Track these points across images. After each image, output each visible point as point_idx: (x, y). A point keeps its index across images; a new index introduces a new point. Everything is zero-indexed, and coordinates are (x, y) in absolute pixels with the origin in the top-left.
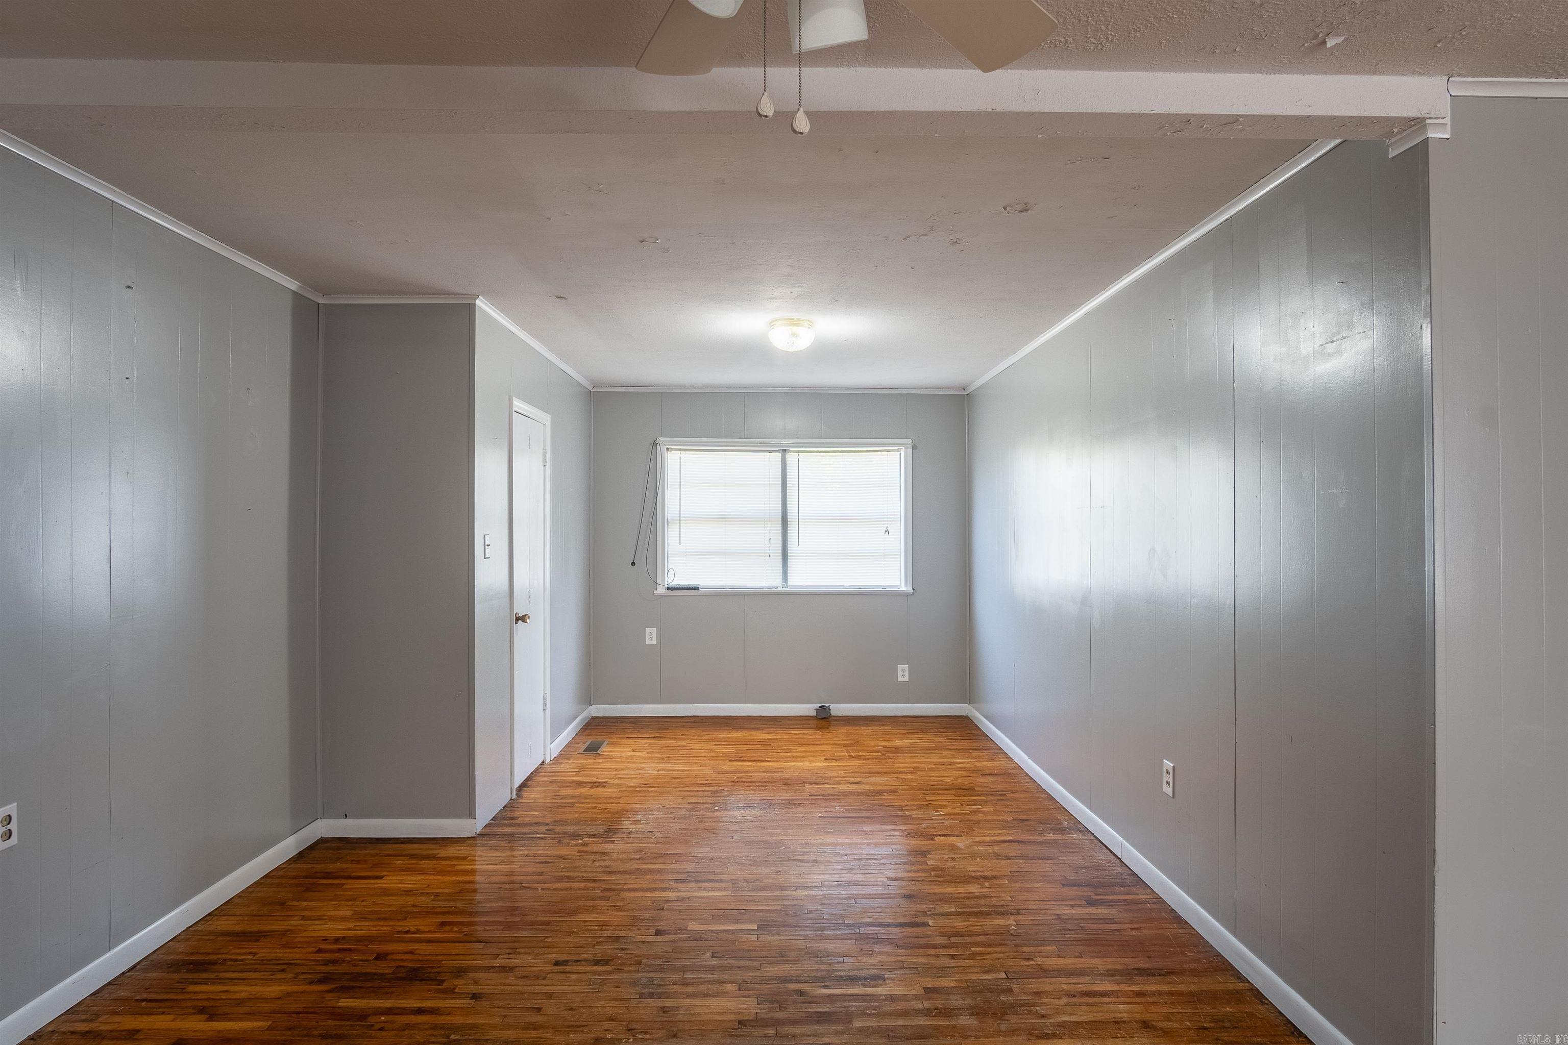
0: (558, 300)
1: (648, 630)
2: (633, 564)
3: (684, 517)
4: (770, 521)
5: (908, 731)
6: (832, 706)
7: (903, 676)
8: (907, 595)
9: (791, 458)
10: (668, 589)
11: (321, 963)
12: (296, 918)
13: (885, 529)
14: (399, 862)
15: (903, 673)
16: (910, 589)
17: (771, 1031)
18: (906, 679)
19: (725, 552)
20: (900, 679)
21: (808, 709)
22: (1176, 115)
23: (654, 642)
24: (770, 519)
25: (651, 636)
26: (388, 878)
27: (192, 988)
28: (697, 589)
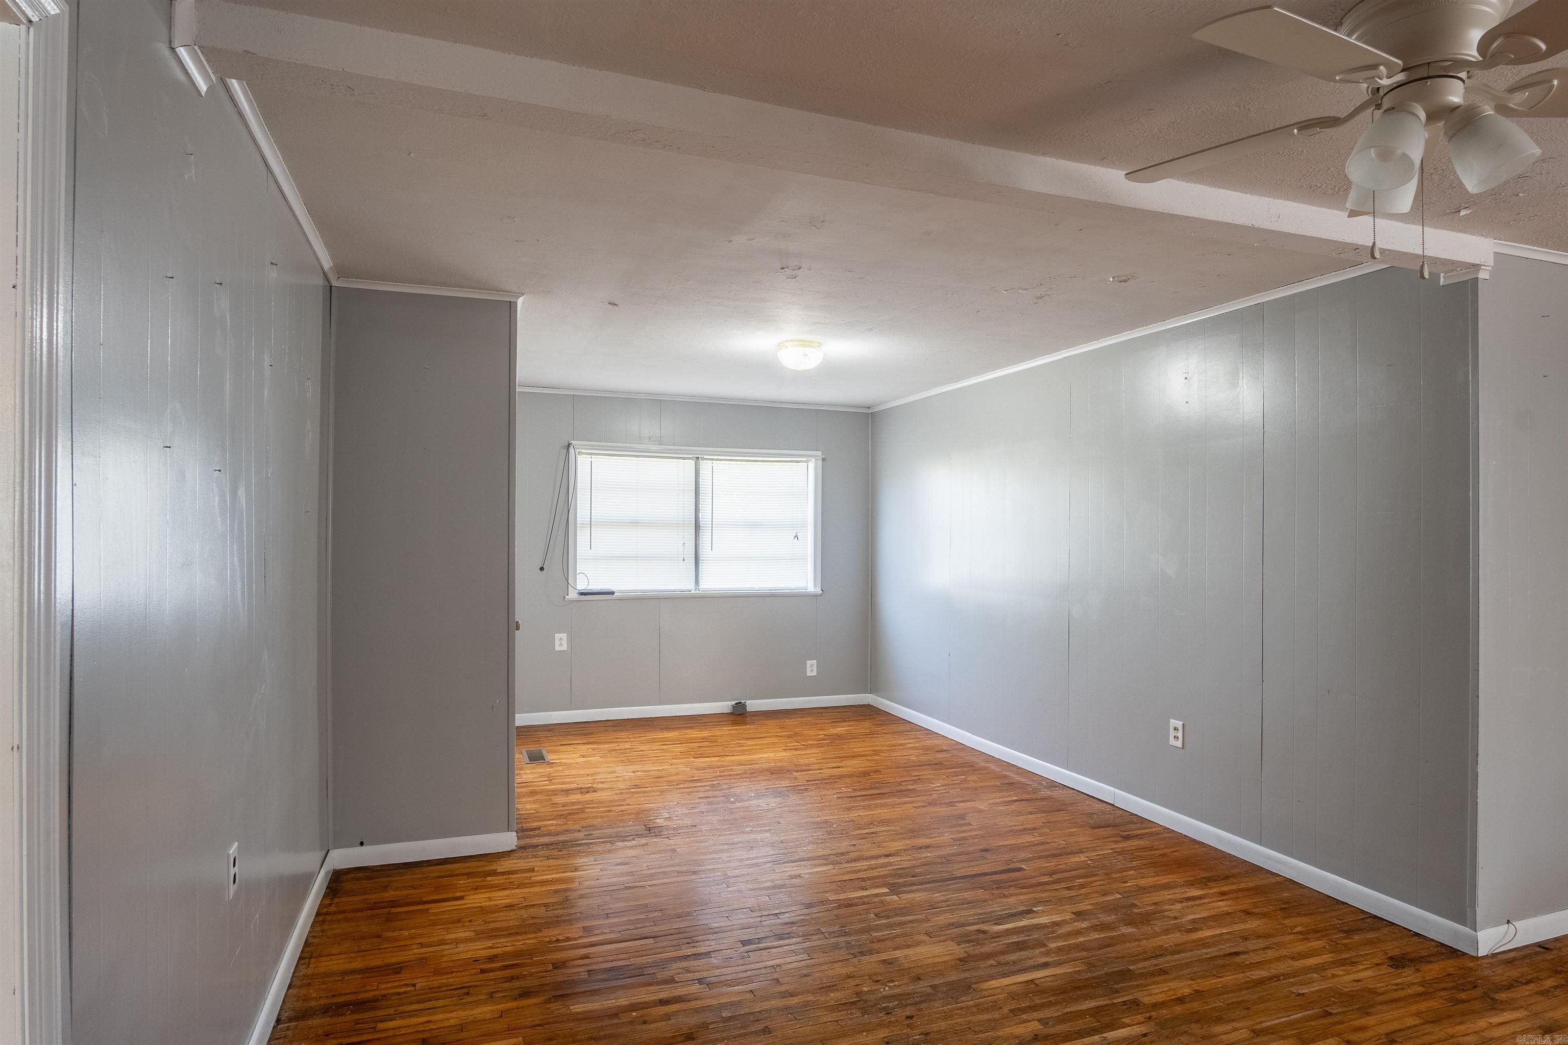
0: (611, 306)
1: (557, 636)
2: (542, 569)
3: (595, 522)
4: (683, 527)
5: (833, 720)
6: (748, 703)
7: (812, 671)
8: (815, 596)
9: (705, 466)
10: (582, 594)
11: (501, 980)
12: (414, 946)
13: (794, 534)
14: (462, 882)
15: (812, 668)
16: (819, 591)
17: (992, 962)
18: (815, 673)
19: (636, 557)
20: (809, 674)
21: (723, 706)
22: (1348, 244)
23: (565, 648)
24: (683, 524)
25: (561, 642)
26: (468, 897)
27: (381, 1026)
28: (613, 593)
